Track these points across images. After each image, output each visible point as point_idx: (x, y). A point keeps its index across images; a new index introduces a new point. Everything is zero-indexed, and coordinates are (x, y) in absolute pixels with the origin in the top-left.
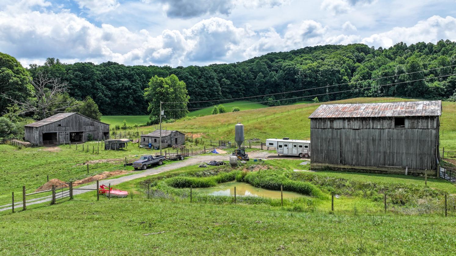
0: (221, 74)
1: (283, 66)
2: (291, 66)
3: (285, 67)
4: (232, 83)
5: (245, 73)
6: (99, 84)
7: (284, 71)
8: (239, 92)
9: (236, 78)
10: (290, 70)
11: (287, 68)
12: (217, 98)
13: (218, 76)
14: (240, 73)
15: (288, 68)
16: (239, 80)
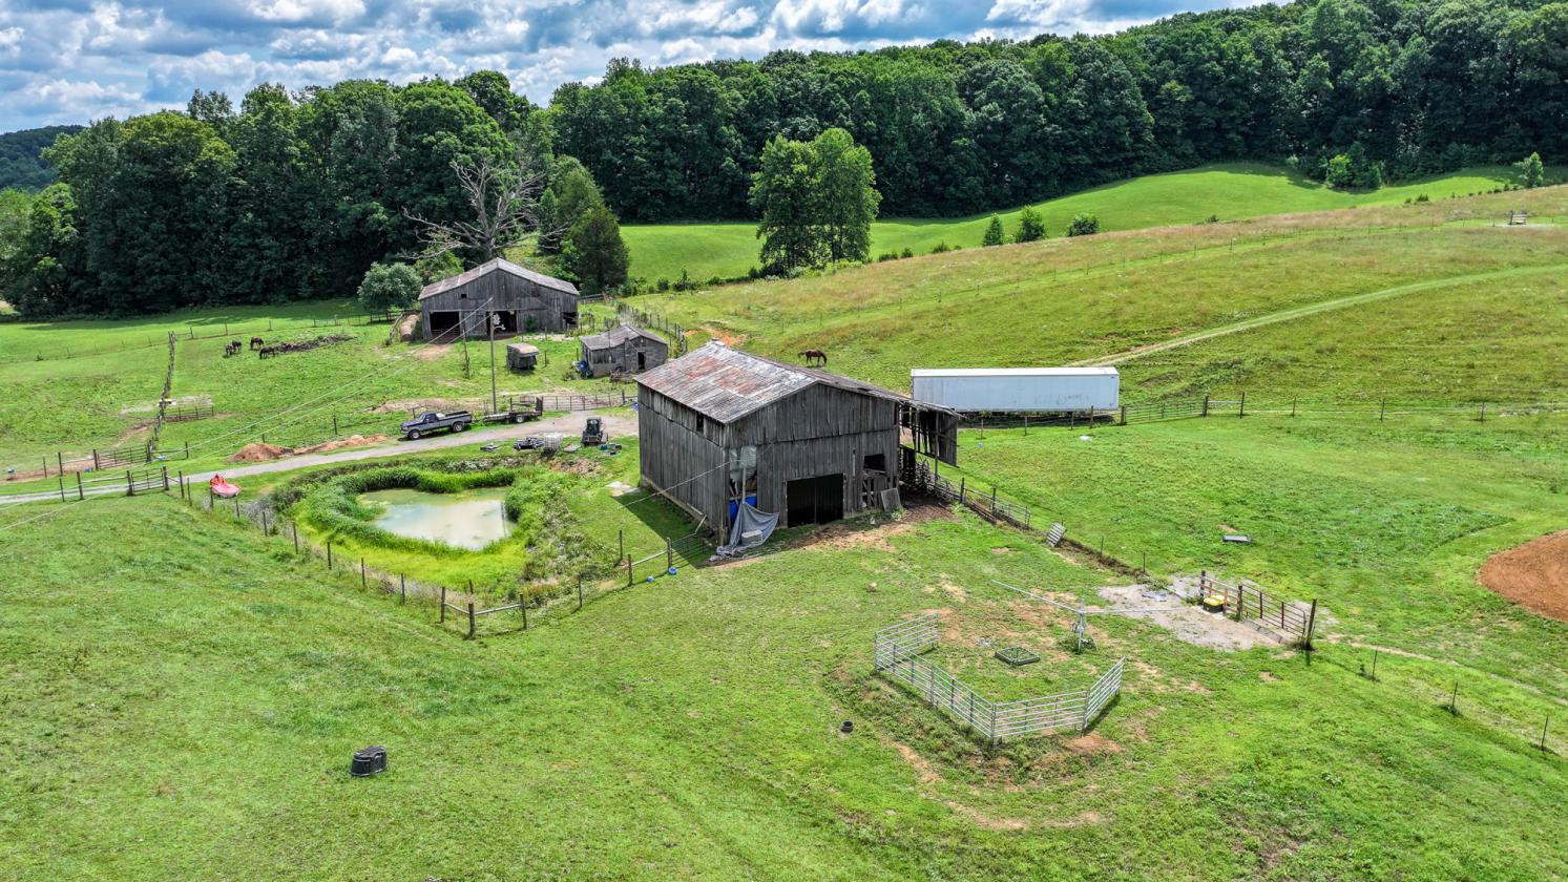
0: (1166, 64)
1: (1430, 20)
2: (1465, 19)
3: (1439, 20)
4: (1198, 99)
5: (1259, 54)
6: (729, 131)
7: (1430, 38)
8: (1228, 131)
9: (1219, 78)
10: (1454, 34)
11: (1444, 30)
12: (1131, 154)
13: (1153, 74)
14: (1240, 55)
15: (1450, 26)
16: (1233, 85)
